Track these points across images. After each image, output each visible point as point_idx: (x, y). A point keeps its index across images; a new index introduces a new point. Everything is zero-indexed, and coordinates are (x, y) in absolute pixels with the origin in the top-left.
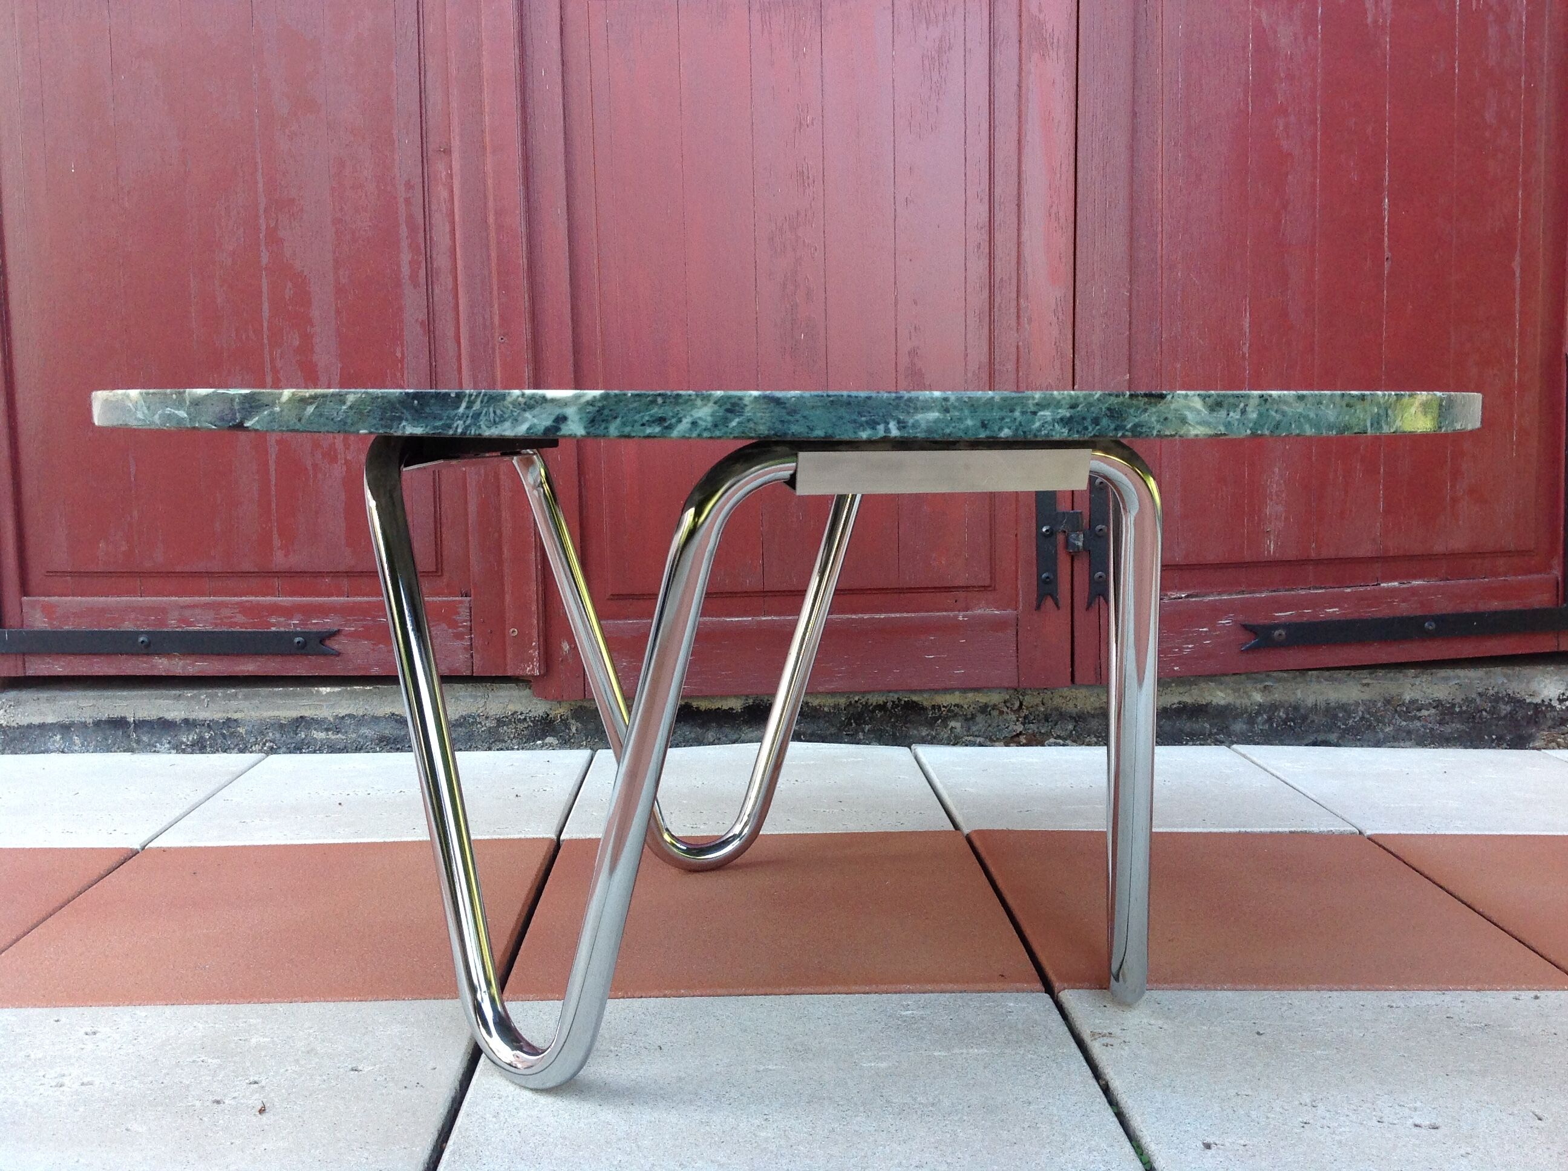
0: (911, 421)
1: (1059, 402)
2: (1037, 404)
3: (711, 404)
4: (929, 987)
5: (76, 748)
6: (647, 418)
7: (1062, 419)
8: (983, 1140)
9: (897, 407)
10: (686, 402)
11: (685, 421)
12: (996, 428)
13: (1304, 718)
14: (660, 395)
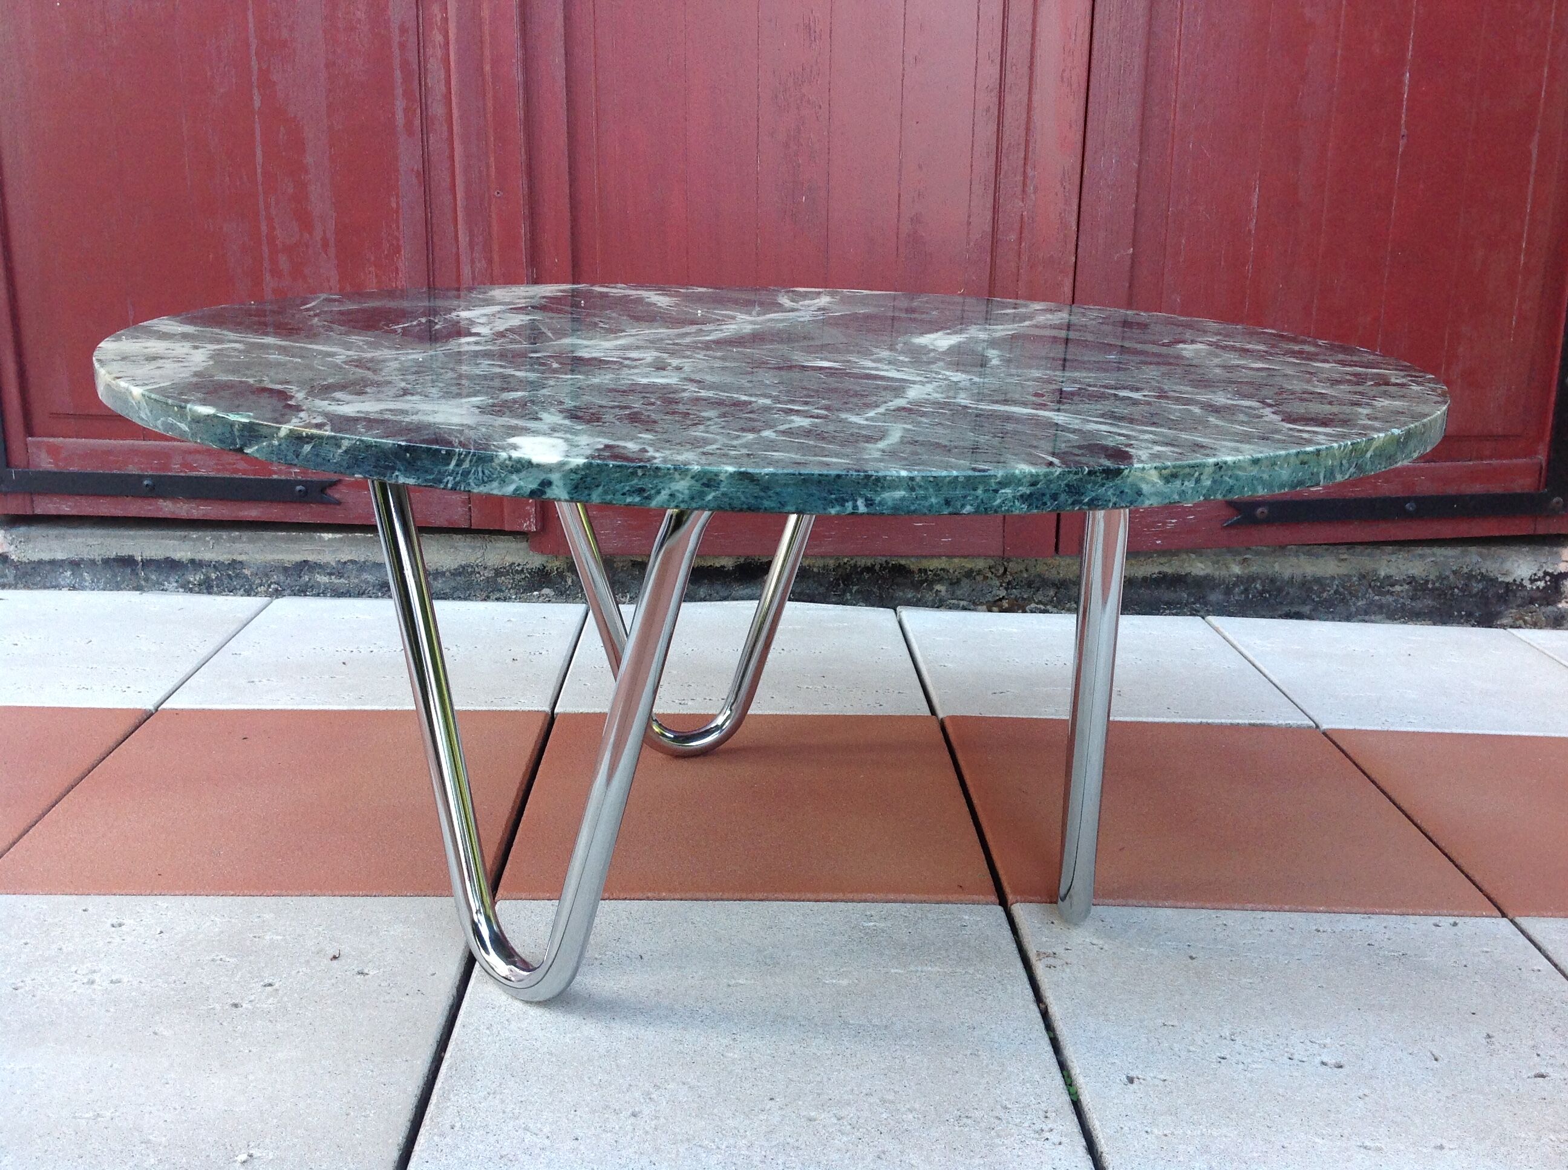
0: (878, 499)
1: (1020, 480)
2: (999, 483)
3: (688, 478)
4: (892, 896)
5: (87, 584)
6: (627, 488)
7: (1022, 496)
8: (928, 1068)
9: (866, 486)
10: (665, 475)
11: (663, 492)
12: (959, 505)
13: (1280, 590)
14: (640, 467)
